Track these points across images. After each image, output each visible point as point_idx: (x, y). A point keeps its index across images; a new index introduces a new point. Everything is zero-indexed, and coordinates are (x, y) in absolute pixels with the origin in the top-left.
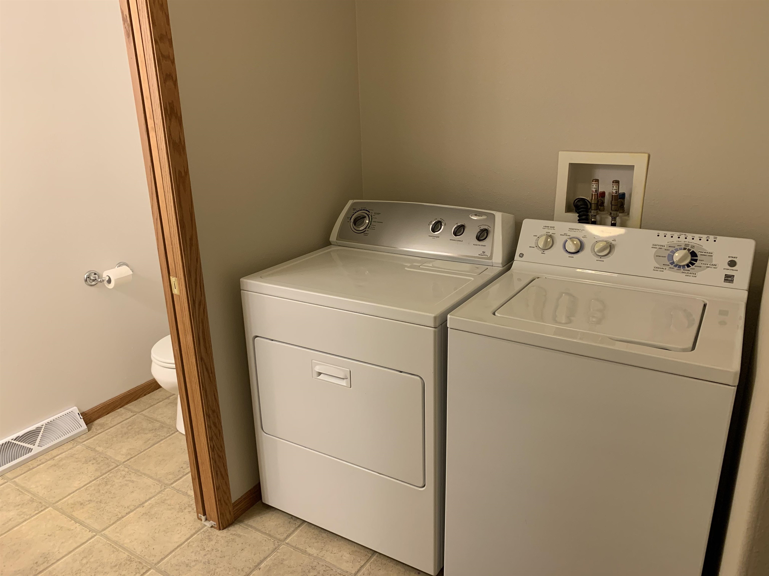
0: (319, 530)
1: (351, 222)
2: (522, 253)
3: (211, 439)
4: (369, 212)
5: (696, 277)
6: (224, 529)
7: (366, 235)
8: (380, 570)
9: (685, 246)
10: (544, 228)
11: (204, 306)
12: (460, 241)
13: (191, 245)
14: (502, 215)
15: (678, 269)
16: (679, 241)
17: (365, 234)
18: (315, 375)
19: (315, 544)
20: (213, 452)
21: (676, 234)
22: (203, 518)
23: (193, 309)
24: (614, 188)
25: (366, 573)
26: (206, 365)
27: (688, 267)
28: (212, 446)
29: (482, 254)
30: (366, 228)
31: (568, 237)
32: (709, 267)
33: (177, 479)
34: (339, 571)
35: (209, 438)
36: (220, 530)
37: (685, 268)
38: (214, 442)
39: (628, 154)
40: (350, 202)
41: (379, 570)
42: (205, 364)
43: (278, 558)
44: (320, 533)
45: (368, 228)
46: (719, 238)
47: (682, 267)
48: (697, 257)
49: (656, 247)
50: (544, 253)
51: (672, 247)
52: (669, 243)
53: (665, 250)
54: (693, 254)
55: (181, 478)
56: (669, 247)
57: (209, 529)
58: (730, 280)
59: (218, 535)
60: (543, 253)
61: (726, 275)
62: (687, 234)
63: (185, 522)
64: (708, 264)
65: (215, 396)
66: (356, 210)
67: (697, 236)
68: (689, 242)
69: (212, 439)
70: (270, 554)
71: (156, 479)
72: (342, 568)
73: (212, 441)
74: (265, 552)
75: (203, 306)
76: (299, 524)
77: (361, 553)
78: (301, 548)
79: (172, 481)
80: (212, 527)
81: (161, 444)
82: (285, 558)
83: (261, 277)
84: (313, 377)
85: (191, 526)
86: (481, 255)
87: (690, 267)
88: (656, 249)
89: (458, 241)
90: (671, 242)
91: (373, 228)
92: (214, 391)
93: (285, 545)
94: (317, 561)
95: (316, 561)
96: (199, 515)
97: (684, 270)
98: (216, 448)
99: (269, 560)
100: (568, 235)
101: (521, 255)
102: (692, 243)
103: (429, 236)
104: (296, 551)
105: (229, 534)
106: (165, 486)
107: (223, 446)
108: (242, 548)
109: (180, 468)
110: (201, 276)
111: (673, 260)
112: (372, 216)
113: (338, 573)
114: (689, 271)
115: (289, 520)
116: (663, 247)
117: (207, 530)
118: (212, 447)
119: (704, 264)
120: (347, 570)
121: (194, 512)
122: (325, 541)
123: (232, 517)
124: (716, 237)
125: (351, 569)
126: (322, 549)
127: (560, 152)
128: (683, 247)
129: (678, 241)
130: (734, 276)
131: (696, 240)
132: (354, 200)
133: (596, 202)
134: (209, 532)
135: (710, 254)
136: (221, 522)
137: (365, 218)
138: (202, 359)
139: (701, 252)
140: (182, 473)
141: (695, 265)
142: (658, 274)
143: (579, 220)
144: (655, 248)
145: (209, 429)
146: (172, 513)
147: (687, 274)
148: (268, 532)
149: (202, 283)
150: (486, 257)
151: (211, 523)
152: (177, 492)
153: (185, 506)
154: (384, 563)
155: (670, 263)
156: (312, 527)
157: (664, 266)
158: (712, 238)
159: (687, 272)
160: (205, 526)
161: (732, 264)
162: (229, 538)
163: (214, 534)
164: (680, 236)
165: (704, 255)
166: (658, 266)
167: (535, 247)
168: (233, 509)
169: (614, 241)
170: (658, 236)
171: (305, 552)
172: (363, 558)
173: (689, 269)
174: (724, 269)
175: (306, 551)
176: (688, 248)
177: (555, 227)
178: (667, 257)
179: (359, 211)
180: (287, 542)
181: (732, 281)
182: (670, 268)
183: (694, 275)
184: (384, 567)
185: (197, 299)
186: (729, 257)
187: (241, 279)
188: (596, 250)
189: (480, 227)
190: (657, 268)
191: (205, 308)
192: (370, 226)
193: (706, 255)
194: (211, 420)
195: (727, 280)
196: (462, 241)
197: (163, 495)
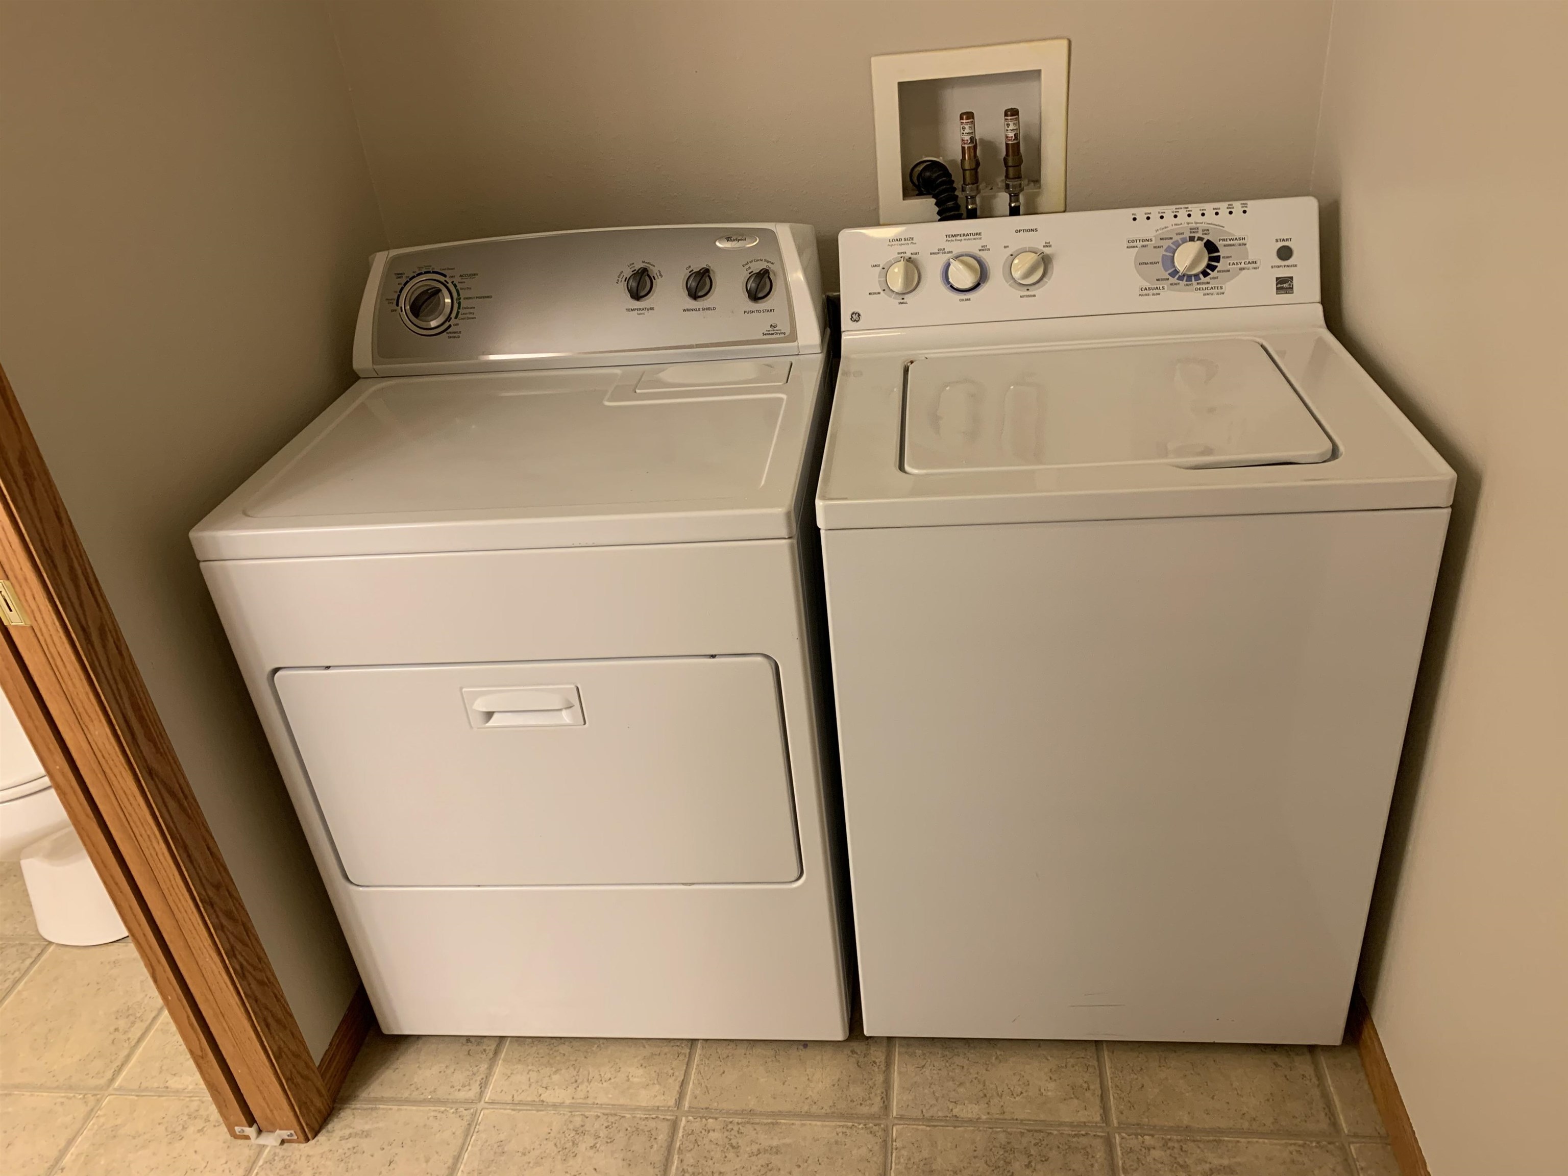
0: (547, 1044)
1: (402, 311)
2: (856, 310)
3: (231, 953)
4: (445, 276)
5: (1223, 293)
6: (316, 1134)
7: (454, 337)
8: (724, 1073)
9: (1191, 232)
10: (890, 244)
11: (114, 634)
12: (709, 309)
13: (29, 478)
14: (791, 229)
15: (1187, 283)
16: (1178, 225)
17: (451, 335)
18: (476, 720)
19: (556, 1078)
20: (243, 980)
21: (1169, 210)
22: (251, 1131)
23: (90, 654)
24: (1011, 127)
25: (698, 1092)
26: (165, 784)
27: (1205, 276)
28: (238, 967)
29: (770, 332)
30: (448, 319)
31: (950, 255)
32: (1244, 269)
33: (118, 1063)
34: (639, 1114)
35: (226, 953)
36: (307, 1140)
37: (1200, 279)
38: (239, 957)
39: (1022, 45)
40: (380, 261)
41: (723, 1075)
42: (162, 781)
43: (488, 1144)
44: (552, 1049)
45: (456, 318)
46: (1250, 203)
47: (1193, 278)
48: (1218, 251)
49: (1135, 244)
50: (904, 303)
51: (1166, 239)
52: (1158, 233)
53: (1154, 247)
54: (1211, 247)
55: (128, 1057)
56: (1161, 239)
57: (278, 1151)
58: (1287, 288)
59: (308, 1156)
60: (902, 303)
61: (1277, 279)
62: (1190, 206)
63: (203, 1159)
64: (1241, 263)
65: (209, 849)
66: (406, 275)
67: (1209, 207)
68: (1196, 223)
69: (234, 951)
70: (464, 1144)
71: (57, 1087)
72: (644, 1104)
73: (234, 959)
74: (449, 1144)
75: (112, 636)
76: (493, 1047)
77: (666, 1054)
78: (529, 1099)
79: (109, 1075)
80: (283, 1142)
81: (19, 993)
82: (502, 1137)
83: (245, 514)
84: (471, 727)
85: (226, 1163)
86: (770, 334)
87: (1209, 274)
88: (1136, 249)
89: (703, 309)
90: (1163, 229)
91: (471, 316)
92: (205, 841)
93: (487, 1109)
94: (580, 1113)
95: (577, 1113)
96: (237, 1129)
97: (1198, 284)
98: (249, 968)
99: (468, 1158)
100: (946, 250)
101: (856, 317)
102: (1202, 223)
103: (628, 310)
104: (521, 1112)
105: (337, 1139)
106: (95, 1095)
107: (262, 955)
108: (389, 1159)
109: (110, 1033)
110: (83, 554)
111: (1174, 266)
112: (455, 286)
113: (641, 1119)
114: (1208, 283)
115: (466, 1048)
116: (1149, 243)
117: (275, 1154)
118: (240, 971)
119: (1233, 264)
120: (657, 1104)
121: (215, 1126)
122: (574, 1063)
123: (326, 1100)
124: (1246, 204)
125: (663, 1097)
126: (576, 1081)
127: (873, 59)
128: (1187, 235)
129: (1176, 225)
130: (1292, 278)
131: (1210, 217)
132: (391, 251)
133: (974, 166)
134: (283, 1157)
135: (1241, 242)
136: (307, 1124)
137: (440, 294)
138: (150, 773)
139: (1223, 240)
140: (126, 1045)
141: (1217, 269)
142: (1151, 302)
143: (939, 213)
144: (1134, 247)
145: (220, 932)
146: (154, 1154)
147: (1207, 291)
148: (429, 1097)
149: (91, 575)
150: (783, 335)
151: (279, 1135)
152: (137, 1096)
153: (181, 1122)
154: (725, 1057)
155: (1169, 274)
156: (527, 1043)
157: (1158, 282)
158: (1237, 206)
159: (1204, 286)
160: (264, 1146)
161: (1285, 253)
162: (340, 1151)
163: (298, 1156)
164: (1176, 214)
165: (1231, 245)
166: (1147, 285)
167: (882, 293)
168: (323, 1081)
169: (1047, 246)
170: (1135, 219)
171: (541, 1105)
172: (675, 1063)
173: (1207, 279)
174: (1272, 267)
175: (543, 1101)
176: (1197, 235)
177: (914, 239)
178: (1160, 263)
179: (414, 277)
180: (487, 1099)
181: (1290, 290)
182: (1171, 284)
183: (1220, 291)
184: (729, 1064)
185: (90, 623)
186: (1277, 241)
187: (193, 534)
188: (1017, 274)
189: (747, 267)
190: (1146, 289)
191: (119, 639)
192: (458, 312)
193: (1233, 245)
194: (217, 910)
195: (1282, 288)
196: (714, 309)
197: (102, 1120)
